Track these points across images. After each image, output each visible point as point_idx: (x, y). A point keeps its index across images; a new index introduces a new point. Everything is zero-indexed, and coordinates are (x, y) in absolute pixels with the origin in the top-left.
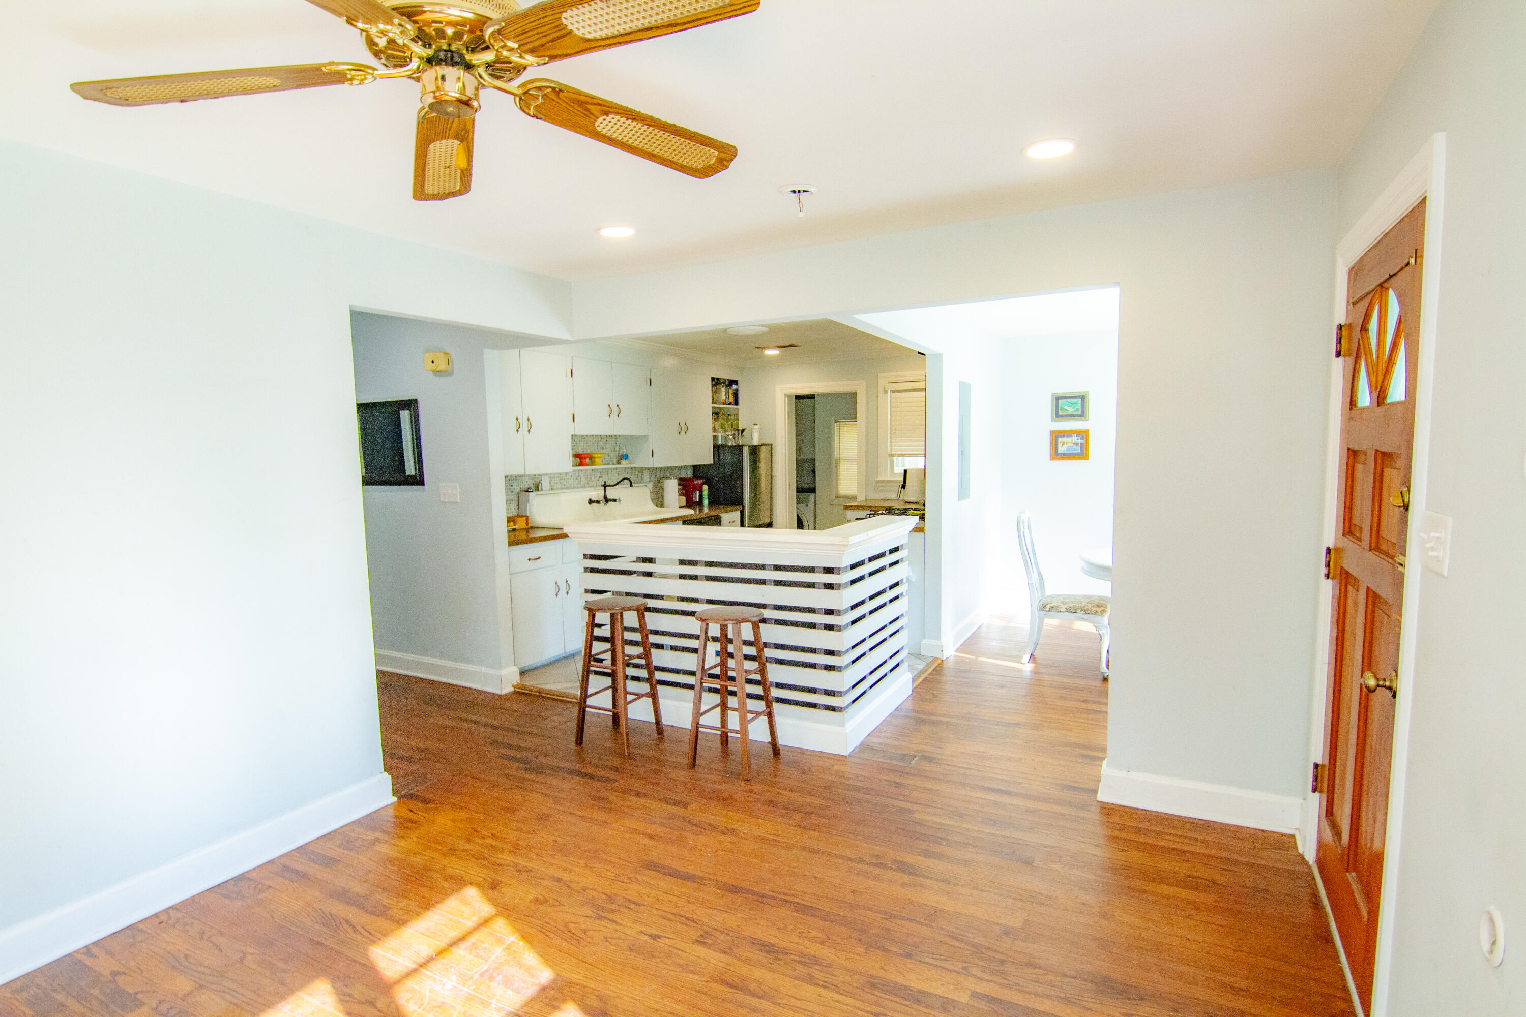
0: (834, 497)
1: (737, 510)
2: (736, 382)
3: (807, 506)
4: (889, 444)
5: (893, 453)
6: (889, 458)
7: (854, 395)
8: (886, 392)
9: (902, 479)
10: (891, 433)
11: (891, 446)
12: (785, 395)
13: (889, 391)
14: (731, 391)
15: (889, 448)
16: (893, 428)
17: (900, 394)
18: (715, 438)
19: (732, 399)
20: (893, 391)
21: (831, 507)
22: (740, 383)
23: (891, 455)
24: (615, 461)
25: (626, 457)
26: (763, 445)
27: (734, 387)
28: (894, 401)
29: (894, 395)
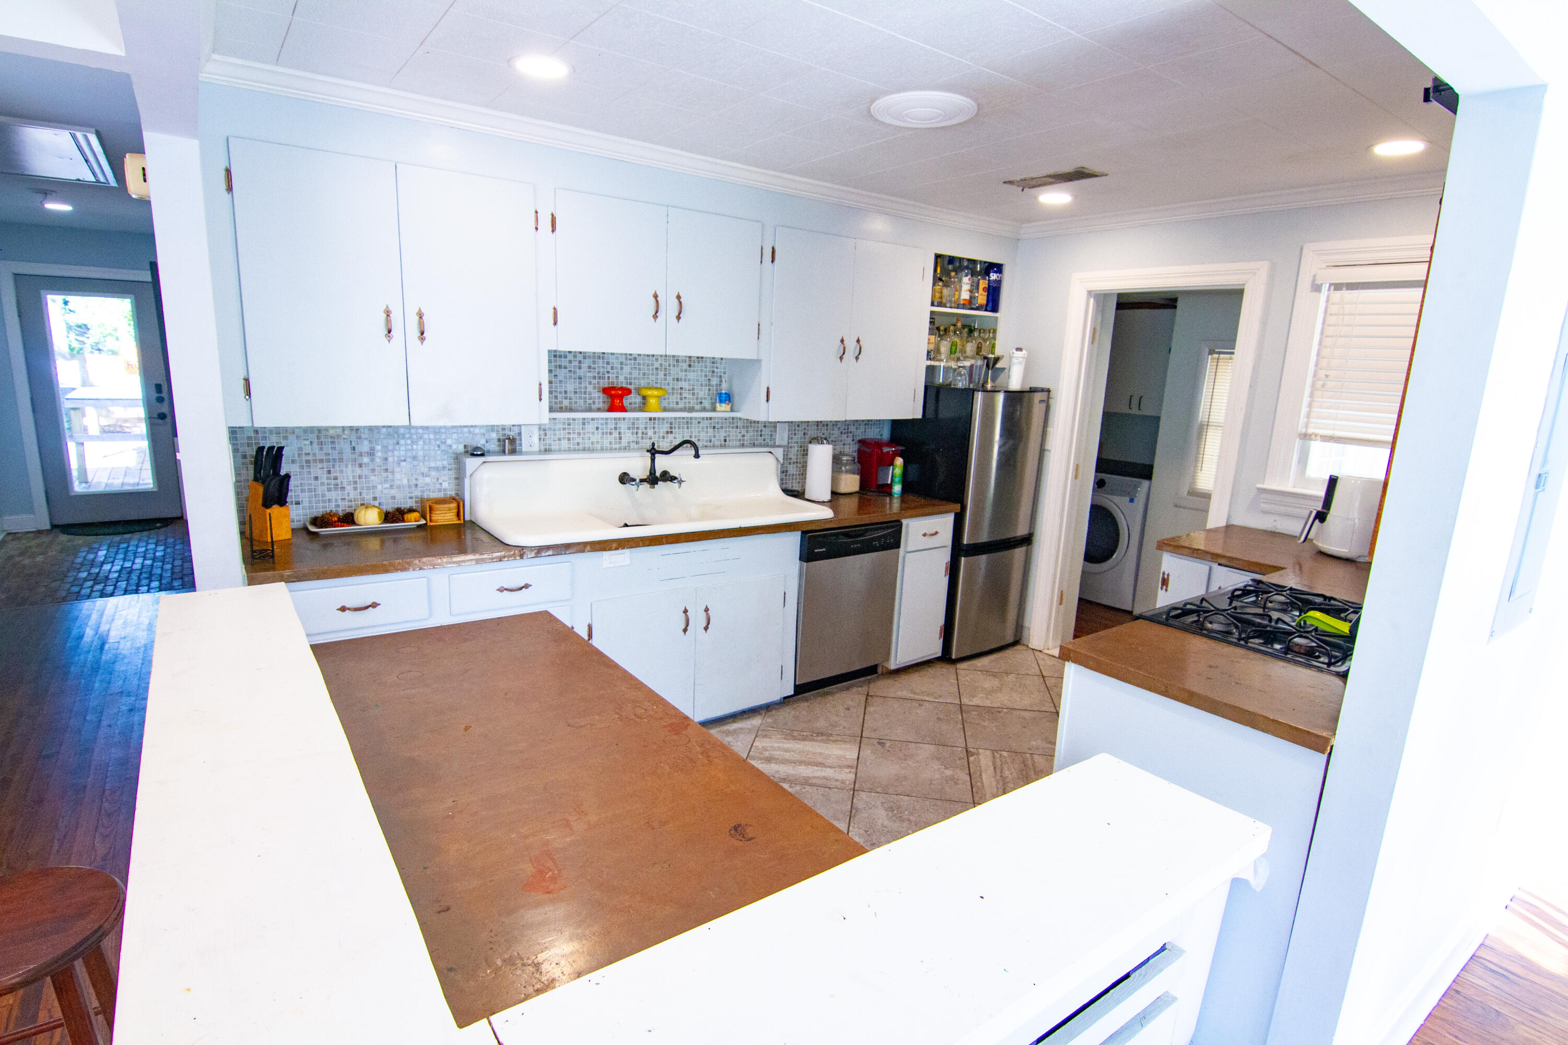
0: (1186, 494)
1: (946, 512)
2: (998, 268)
3: (1132, 500)
4: (1304, 410)
5: (1310, 431)
6: (1298, 443)
7: (1235, 295)
8: (1317, 288)
9: (1322, 493)
10: (1313, 385)
11: (1308, 416)
12: (1089, 292)
13: (1325, 288)
14: (983, 284)
15: (1303, 419)
16: (1322, 374)
17: (1355, 293)
18: (931, 371)
19: (982, 298)
20: (1338, 287)
21: (1177, 509)
22: (1006, 270)
23: (1306, 437)
24: (707, 404)
25: (727, 398)
26: (1033, 390)
27: (993, 276)
28: (1333, 309)
29: (1336, 296)
